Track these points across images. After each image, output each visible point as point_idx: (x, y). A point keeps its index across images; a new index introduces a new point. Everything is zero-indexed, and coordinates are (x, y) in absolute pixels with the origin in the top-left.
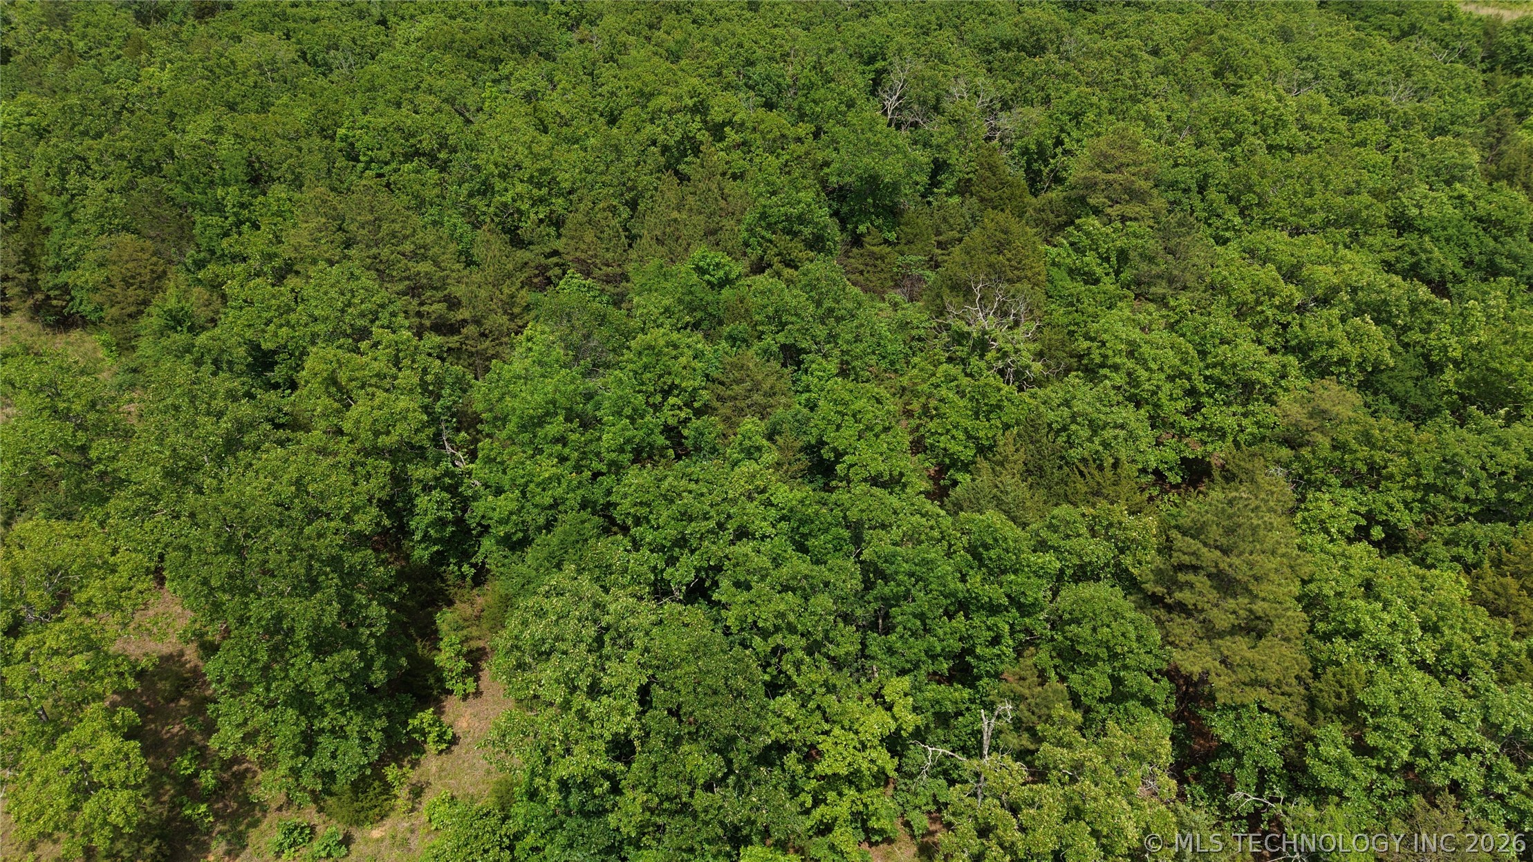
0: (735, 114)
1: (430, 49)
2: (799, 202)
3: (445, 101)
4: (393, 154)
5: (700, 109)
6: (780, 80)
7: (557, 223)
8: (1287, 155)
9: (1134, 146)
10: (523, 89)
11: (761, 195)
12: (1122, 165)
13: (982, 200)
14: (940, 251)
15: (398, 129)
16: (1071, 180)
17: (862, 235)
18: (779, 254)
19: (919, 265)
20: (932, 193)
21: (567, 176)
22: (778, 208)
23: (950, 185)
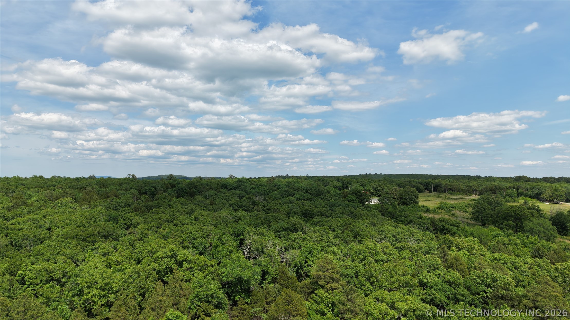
0: (187, 257)
1: (67, 239)
2: (211, 289)
3: (70, 258)
4: (41, 281)
5: (174, 256)
6: (206, 244)
7: (109, 305)
8: (382, 263)
9: (331, 262)
10: (103, 252)
11: (196, 287)
12: (328, 269)
13: (281, 285)
14: (267, 306)
15: (46, 270)
16: (312, 276)
17: (237, 301)
18: (204, 311)
19: (259, 312)
20: (263, 283)
21: (117, 285)
22: (203, 292)
23: (269, 280)
